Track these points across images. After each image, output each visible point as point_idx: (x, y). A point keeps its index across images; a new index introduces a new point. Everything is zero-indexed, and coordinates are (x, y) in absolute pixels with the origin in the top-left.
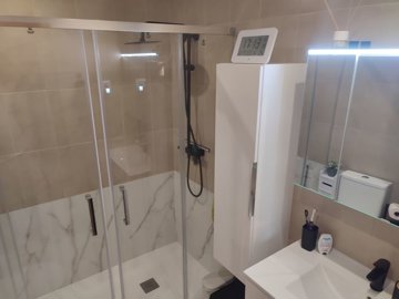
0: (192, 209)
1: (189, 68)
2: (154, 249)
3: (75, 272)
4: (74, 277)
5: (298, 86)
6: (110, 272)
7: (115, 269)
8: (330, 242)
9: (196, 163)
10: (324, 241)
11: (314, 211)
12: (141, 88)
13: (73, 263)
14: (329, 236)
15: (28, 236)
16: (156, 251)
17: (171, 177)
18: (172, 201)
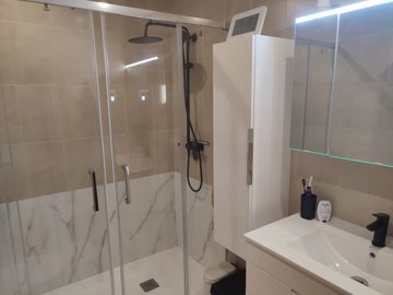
0: (193, 207)
1: (188, 66)
2: (154, 252)
3: (74, 271)
4: (72, 276)
5: (289, 61)
6: (112, 273)
7: (117, 270)
8: (329, 208)
9: (195, 158)
10: (322, 208)
11: (311, 178)
12: (143, 98)
13: (73, 262)
14: (328, 202)
15: (29, 228)
16: (157, 254)
17: (172, 177)
18: (172, 203)
